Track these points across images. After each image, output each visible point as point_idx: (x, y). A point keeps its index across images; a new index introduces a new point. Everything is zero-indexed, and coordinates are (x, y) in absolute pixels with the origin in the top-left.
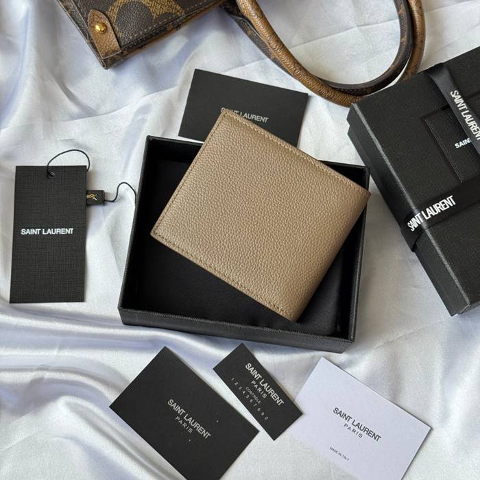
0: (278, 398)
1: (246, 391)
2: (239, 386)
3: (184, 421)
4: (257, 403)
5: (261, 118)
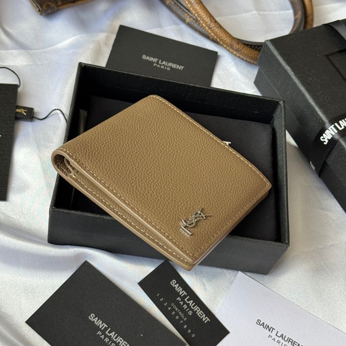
0: (204, 315)
1: (172, 307)
2: (164, 301)
3: (106, 336)
4: (183, 320)
5: (178, 66)
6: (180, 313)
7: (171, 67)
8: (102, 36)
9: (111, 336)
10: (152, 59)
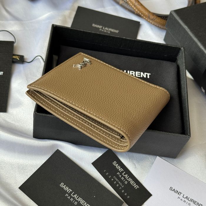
0: (135, 184)
1: (114, 179)
2: (109, 175)
3: (71, 197)
4: (121, 187)
5: (115, 31)
6: (119, 182)
7: (111, 31)
8: (67, 13)
9: (74, 197)
10: (99, 26)
